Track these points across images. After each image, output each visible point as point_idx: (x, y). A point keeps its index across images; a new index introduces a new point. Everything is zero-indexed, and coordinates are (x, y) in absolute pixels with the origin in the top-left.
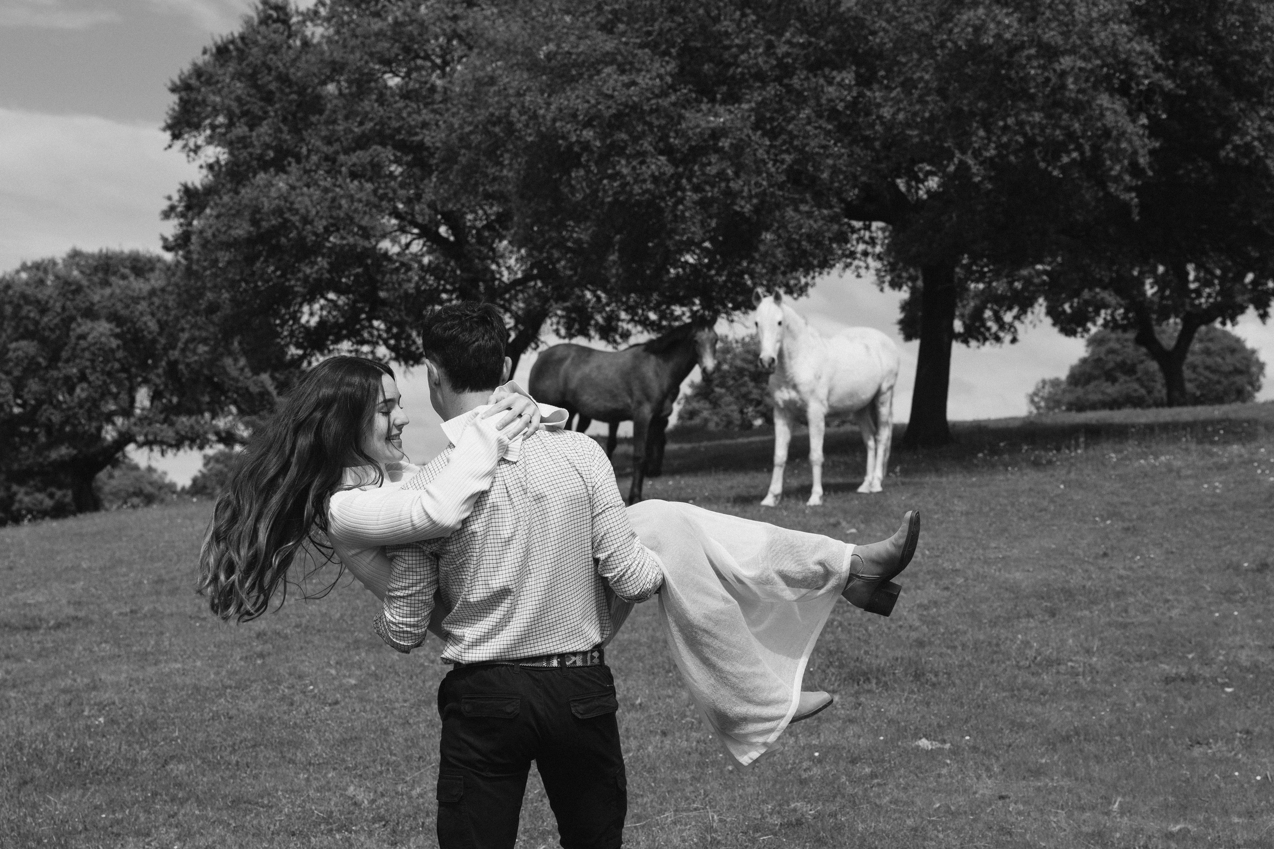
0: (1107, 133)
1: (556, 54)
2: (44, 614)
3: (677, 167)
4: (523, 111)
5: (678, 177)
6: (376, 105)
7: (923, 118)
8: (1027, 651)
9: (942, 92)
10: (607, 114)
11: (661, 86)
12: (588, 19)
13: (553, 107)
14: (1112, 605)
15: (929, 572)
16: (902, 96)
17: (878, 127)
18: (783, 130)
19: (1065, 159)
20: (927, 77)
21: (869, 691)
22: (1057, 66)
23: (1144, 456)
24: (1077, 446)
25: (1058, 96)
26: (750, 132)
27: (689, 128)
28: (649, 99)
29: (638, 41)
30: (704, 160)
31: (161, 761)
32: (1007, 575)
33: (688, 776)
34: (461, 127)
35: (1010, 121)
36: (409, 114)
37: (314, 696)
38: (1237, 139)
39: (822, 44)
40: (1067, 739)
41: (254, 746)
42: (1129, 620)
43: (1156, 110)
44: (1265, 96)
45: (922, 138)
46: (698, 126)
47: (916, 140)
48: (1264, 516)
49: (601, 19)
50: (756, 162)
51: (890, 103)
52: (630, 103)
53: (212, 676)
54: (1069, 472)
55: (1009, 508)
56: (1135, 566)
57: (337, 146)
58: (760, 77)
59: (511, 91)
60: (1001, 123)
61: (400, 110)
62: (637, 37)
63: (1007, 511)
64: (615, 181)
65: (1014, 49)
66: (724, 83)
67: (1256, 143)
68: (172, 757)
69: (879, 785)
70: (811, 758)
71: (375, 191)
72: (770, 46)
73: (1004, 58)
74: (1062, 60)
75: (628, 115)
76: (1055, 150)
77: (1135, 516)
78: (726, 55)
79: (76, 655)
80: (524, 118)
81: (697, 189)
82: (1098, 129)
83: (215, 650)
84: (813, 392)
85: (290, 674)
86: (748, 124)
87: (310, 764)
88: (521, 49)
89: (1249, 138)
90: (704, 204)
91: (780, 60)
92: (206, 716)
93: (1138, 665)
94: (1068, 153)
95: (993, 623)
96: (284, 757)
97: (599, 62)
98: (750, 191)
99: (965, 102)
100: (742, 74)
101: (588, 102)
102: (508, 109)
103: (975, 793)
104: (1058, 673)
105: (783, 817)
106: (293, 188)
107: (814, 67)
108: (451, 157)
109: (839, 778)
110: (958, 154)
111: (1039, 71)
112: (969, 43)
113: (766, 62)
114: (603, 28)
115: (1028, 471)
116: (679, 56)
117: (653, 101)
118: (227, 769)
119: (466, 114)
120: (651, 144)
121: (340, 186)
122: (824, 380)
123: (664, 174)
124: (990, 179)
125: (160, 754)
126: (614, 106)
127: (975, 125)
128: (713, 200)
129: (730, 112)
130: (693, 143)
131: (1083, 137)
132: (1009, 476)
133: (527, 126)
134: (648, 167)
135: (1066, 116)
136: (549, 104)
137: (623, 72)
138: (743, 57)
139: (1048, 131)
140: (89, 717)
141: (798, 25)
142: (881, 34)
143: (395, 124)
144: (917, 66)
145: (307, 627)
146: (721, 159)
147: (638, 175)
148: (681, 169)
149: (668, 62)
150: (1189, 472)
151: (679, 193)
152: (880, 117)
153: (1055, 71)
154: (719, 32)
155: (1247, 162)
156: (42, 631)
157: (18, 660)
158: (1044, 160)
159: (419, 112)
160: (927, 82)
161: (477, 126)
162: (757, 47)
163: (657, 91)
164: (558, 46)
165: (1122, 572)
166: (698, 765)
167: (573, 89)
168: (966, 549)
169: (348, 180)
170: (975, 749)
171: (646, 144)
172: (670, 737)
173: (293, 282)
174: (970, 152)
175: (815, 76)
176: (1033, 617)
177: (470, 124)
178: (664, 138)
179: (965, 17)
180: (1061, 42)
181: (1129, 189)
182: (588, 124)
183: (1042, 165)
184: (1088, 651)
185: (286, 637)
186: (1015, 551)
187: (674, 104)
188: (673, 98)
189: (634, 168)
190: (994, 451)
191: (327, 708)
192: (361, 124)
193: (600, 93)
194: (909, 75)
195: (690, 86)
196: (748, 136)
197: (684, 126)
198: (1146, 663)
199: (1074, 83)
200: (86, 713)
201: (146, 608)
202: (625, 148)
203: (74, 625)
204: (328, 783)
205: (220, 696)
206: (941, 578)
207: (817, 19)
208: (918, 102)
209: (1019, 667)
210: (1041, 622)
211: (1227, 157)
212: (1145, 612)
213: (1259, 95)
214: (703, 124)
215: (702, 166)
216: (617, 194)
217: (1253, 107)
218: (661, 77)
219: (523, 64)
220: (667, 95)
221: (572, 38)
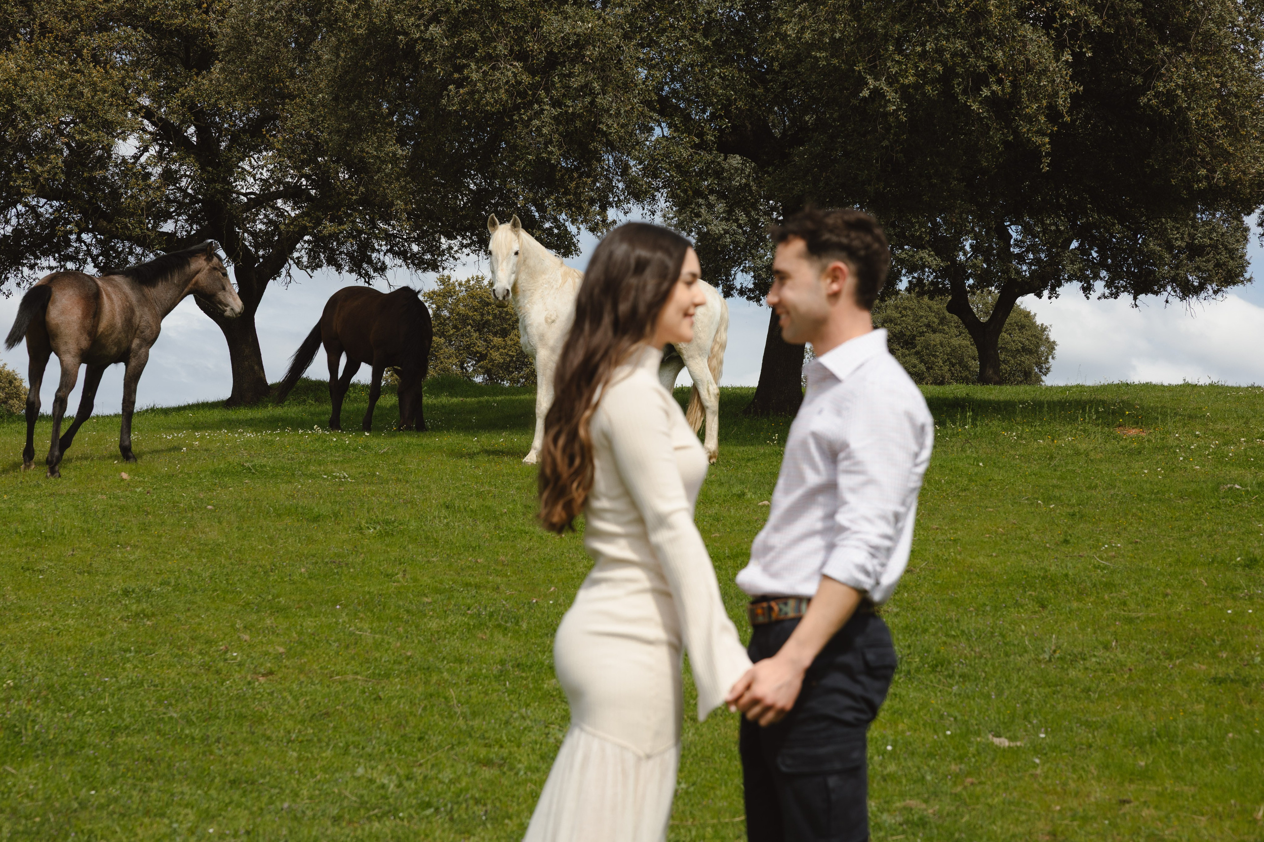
0: (1029, 67)
3: (534, 76)
5: (535, 87)
14: (1106, 597)
16: (809, 12)
19: (986, 93)
27: (549, 32)
30: (566, 70)
32: (971, 560)
35: (929, 47)
38: (1160, 86)
43: (1081, 47)
44: (1191, 40)
45: (829, 62)
46: (561, 30)
47: (823, 63)
51: (794, 20)
60: (919, 49)
64: (463, 87)
67: (1179, 92)
70: (884, 753)
75: (478, 12)
81: (556, 103)
82: (1020, 63)
89: (1172, 86)
94: (989, 85)
99: (880, 23)
103: (1089, 796)
104: (1088, 668)
108: (242, 46)
110: (871, 82)
120: (505, 47)
121: (80, 72)
123: (519, 83)
124: (903, 111)
128: (575, 116)
129: (600, 17)
130: (555, 50)
131: (1004, 71)
133: (356, 16)
134: (502, 73)
139: (969, 61)
147: (491, 81)
148: (538, 79)
151: (536, 106)
152: (784, 37)
155: (1167, 112)
171: (500, 47)
173: (19, 182)
174: (885, 78)
176: (1022, 607)
178: (520, 41)
182: (435, 19)
183: (961, 98)
189: (485, 73)
196: (619, 47)
198: (1178, 662)
202: (476, 50)
208: (826, 20)
209: (1040, 661)
210: (1035, 612)
211: (1147, 105)
212: (1148, 606)
213: (1186, 39)
214: (567, 29)
215: (562, 76)
216: (464, 102)
217: (1178, 52)
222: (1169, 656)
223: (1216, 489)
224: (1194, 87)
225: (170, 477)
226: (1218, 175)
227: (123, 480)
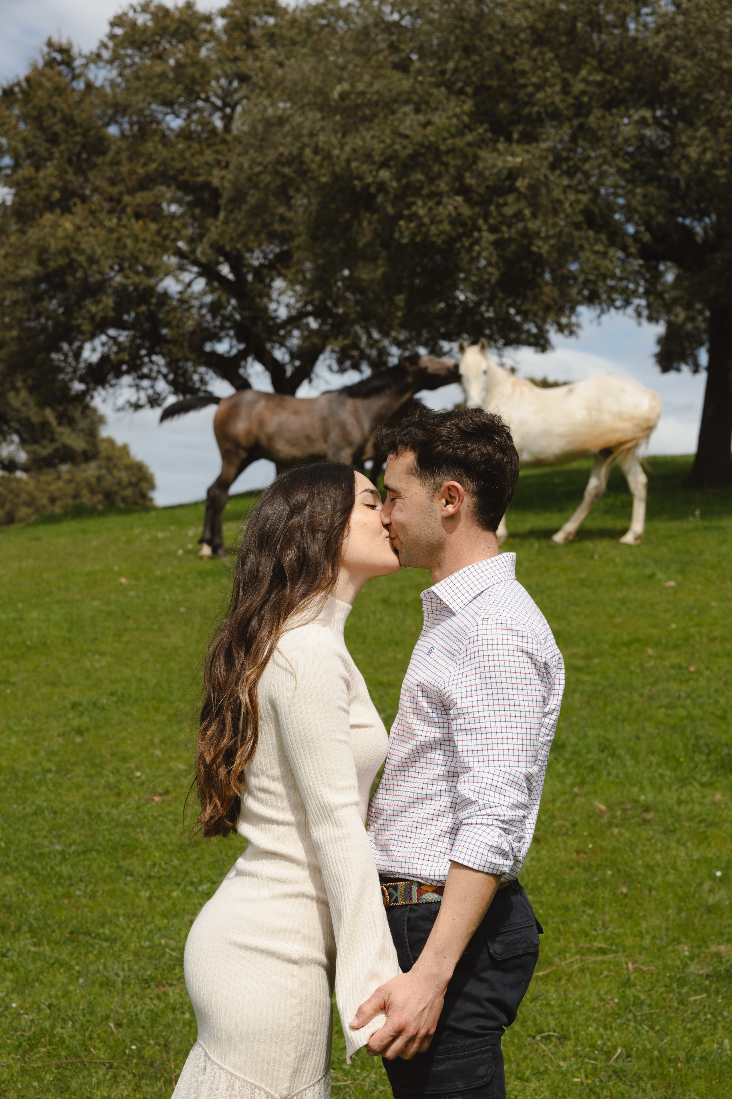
1: (350, 93)
3: (474, 207)
4: (316, 151)
5: (474, 217)
6: (159, 146)
10: (404, 154)
11: (457, 126)
12: (381, 59)
13: (347, 148)
16: (709, 135)
17: (685, 167)
18: (578, 169)
26: (548, 173)
27: (485, 168)
28: (445, 139)
29: (433, 80)
30: (501, 201)
34: (251, 167)
36: (193, 155)
37: (142, 784)
39: (617, 82)
41: (84, 852)
46: (494, 166)
49: (396, 58)
50: (552, 201)
51: (697, 142)
52: (426, 143)
53: (30, 757)
57: (121, 187)
58: (556, 116)
61: (183, 151)
62: (432, 75)
64: (412, 222)
66: (518, 122)
71: (159, 232)
72: (566, 84)
75: (423, 155)
78: (522, 95)
80: (318, 158)
81: (493, 229)
83: (30, 723)
85: (113, 755)
86: (546, 163)
87: (150, 877)
88: (312, 88)
90: (497, 244)
91: (576, 98)
92: (29, 810)
96: (119, 868)
97: (395, 101)
98: (547, 231)
100: (539, 113)
101: (383, 141)
102: (302, 149)
106: (79, 228)
107: (608, 106)
108: (239, 198)
113: (563, 101)
114: (396, 66)
116: (476, 94)
117: (450, 141)
118: (59, 883)
119: (255, 155)
120: (447, 184)
121: (125, 227)
123: (459, 215)
126: (410, 146)
128: (510, 240)
129: (528, 152)
130: (490, 183)
133: (321, 166)
134: (445, 208)
136: (342, 145)
137: (417, 111)
138: (540, 96)
141: (594, 63)
142: (683, 71)
143: (179, 165)
144: (723, 104)
145: (123, 695)
146: (518, 200)
147: (435, 216)
148: (477, 210)
149: (464, 102)
151: (476, 234)
152: (686, 157)
154: (514, 71)
159: (201, 152)
161: (266, 167)
162: (552, 86)
163: (453, 130)
164: (353, 85)
167: (368, 129)
169: (133, 221)
171: (442, 185)
173: (80, 321)
175: (611, 114)
177: (260, 164)
178: (459, 177)
182: (384, 164)
185: (103, 709)
187: (469, 144)
188: (469, 137)
189: (430, 209)
191: (157, 799)
192: (145, 165)
193: (396, 132)
195: (486, 126)
196: (546, 176)
197: (480, 166)
202: (421, 188)
204: (174, 905)
205: (40, 783)
214: (500, 164)
215: (499, 206)
216: (413, 235)
218: (456, 115)
219: (315, 103)
220: (462, 134)
221: (367, 78)
225: (162, 579)
227: (121, 584)
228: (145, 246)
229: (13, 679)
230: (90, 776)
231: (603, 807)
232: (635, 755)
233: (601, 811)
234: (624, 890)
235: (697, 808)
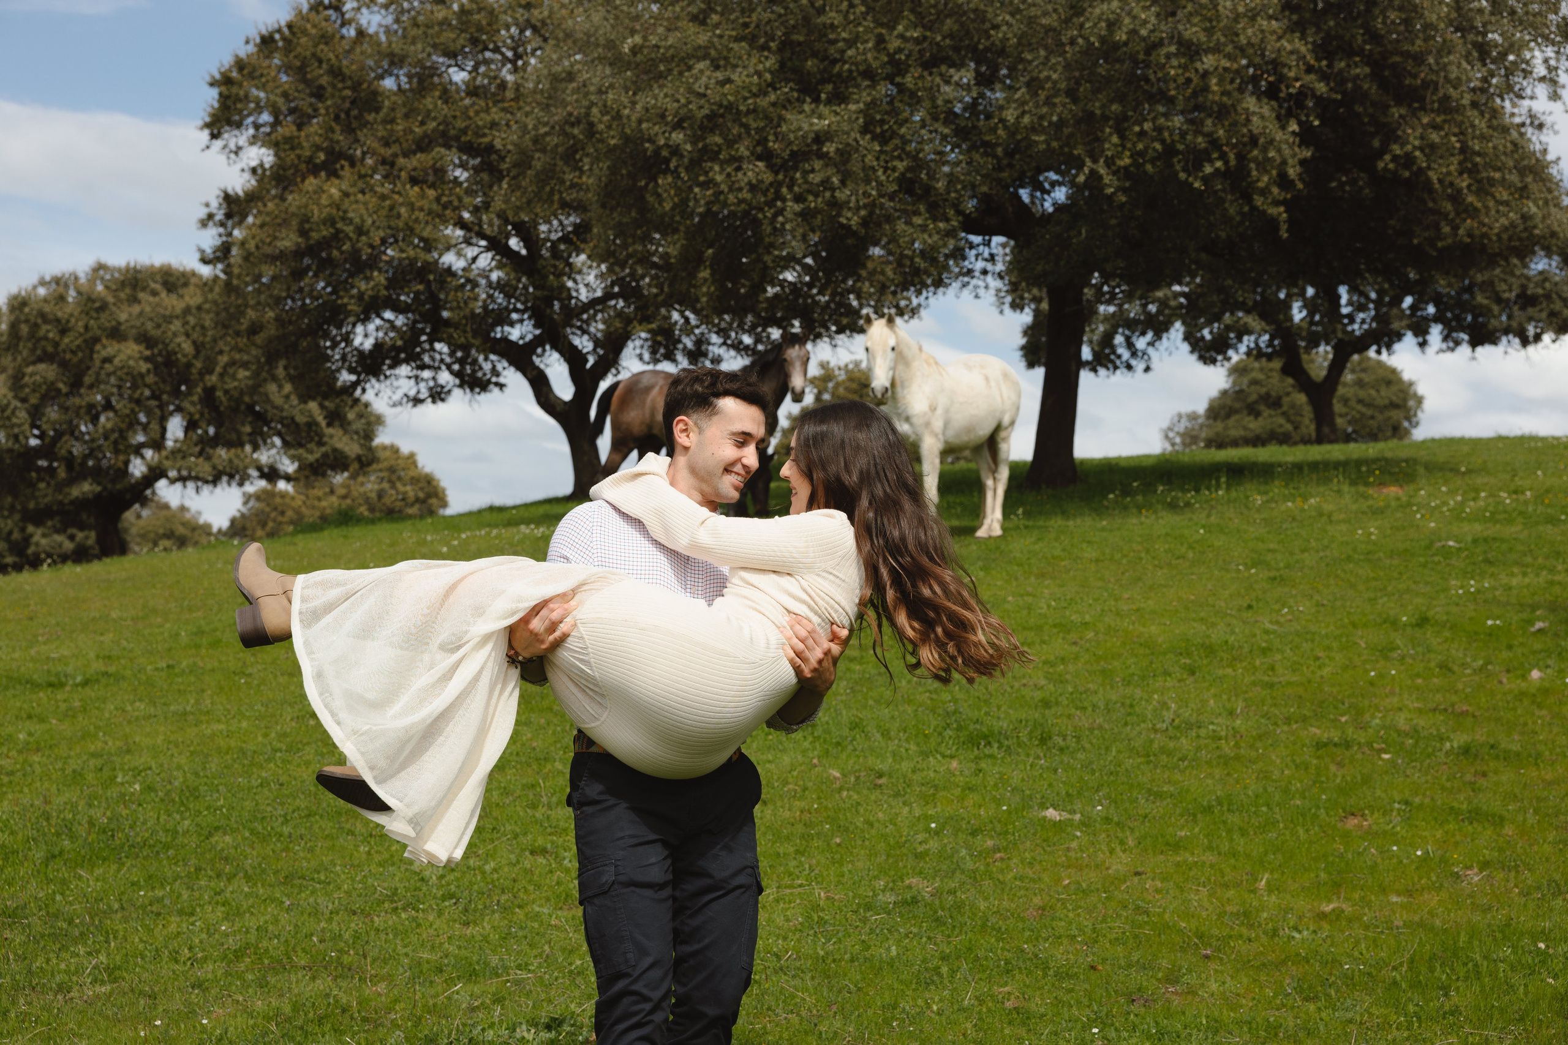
0: (1254, 140)
1: (642, 47)
2: (70, 669)
3: (777, 173)
4: (605, 110)
5: (777, 185)
6: (439, 102)
7: (1050, 123)
8: (1165, 713)
9: (1072, 94)
10: (699, 115)
11: (759, 84)
12: (678, 9)
13: (638, 107)
14: (1258, 663)
15: (1055, 626)
16: (1027, 97)
17: (1000, 132)
18: (894, 134)
19: (1208, 169)
20: (1055, 76)
21: (990, 756)
22: (1198, 65)
23: (1291, 498)
24: (1218, 487)
25: (1201, 99)
26: (858, 136)
27: (790, 131)
28: (745, 99)
30: (807, 167)
31: (205, 832)
32: (1142, 629)
33: (792, 850)
34: (536, 128)
35: (1147, 126)
36: (477, 113)
38: (1397, 149)
39: (939, 38)
40: (1208, 810)
41: (309, 816)
42: (1276, 680)
43: (1307, 116)
44: (1428, 100)
45: (1048, 145)
46: (800, 129)
47: (1044, 146)
48: (1424, 566)
49: (693, 9)
50: (864, 169)
51: (1014, 105)
52: (725, 103)
53: (260, 739)
54: (1209, 516)
55: (1143, 555)
56: (1282, 620)
57: (395, 148)
58: (869, 74)
59: (592, 89)
60: (1137, 129)
61: (467, 108)
62: (733, 29)
63: (1141, 559)
64: (708, 189)
65: (1153, 47)
66: (829, 81)
67: (1417, 153)
68: (217, 829)
69: (1002, 859)
70: (928, 830)
71: (438, 199)
72: (880, 40)
73: (1141, 56)
74: (1205, 60)
75: (722, 116)
76: (1198, 158)
77: (1282, 565)
78: (832, 50)
79: (107, 715)
81: (799, 199)
82: (1243, 136)
83: (263, 709)
84: (927, 424)
86: (856, 127)
88: (602, 41)
89: (1409, 147)
90: (806, 215)
91: (891, 56)
92: (255, 783)
93: (1285, 728)
94: (1211, 161)
95: (1127, 682)
96: (341, 828)
97: (689, 56)
98: (857, 201)
99: (1097, 104)
100: (850, 71)
101: (678, 101)
102: (589, 108)
103: (1108, 869)
104: (1198, 737)
105: (898, 895)
106: (346, 195)
107: (930, 64)
108: (524, 163)
109: (957, 852)
110: (1089, 163)
111: (1180, 71)
112: (1103, 40)
113: (876, 58)
114: (694, 18)
115: (1164, 513)
116: (780, 50)
117: (750, 101)
118: (278, 840)
119: (541, 114)
120: (748, 148)
121: (399, 193)
122: (939, 411)
123: (762, 181)
124: (1124, 190)
125: (204, 824)
126: (707, 106)
127: (1108, 130)
128: (817, 211)
129: (836, 113)
130: (795, 148)
131: (1227, 145)
132: (1143, 519)
133: (609, 127)
134: (745, 174)
135: (1209, 122)
136: (634, 103)
137: (717, 68)
138: (850, 53)
139: (1189, 137)
140: (122, 784)
141: (912, 17)
142: (1004, 28)
143: (460, 124)
144: (1044, 64)
146: (827, 165)
147: (734, 183)
148: (780, 177)
149: (767, 58)
150: (1342, 516)
151: (779, 203)
152: (1003, 121)
153: (1197, 70)
154: (824, 24)
155: (1407, 174)
156: (68, 688)
157: (42, 720)
158: (1184, 170)
159: (487, 110)
160: (1055, 83)
161: (553, 127)
162: (866, 41)
163: (754, 90)
164: (645, 38)
165: (1268, 626)
166: (802, 837)
167: (661, 87)
168: (1096, 600)
169: (408, 186)
170: (1107, 820)
171: (742, 149)
172: (770, 807)
173: (346, 300)
174: (1102, 160)
175: (931, 74)
176: (1170, 675)
177: (546, 124)
178: (762, 142)
179: (1098, 11)
180: (1203, 38)
181: (1276, 203)
182: (678, 126)
183: (1182, 176)
184: (1231, 713)
186: (1150, 602)
187: (774, 104)
188: (773, 97)
189: (729, 175)
190: (1126, 492)
192: (422, 123)
193: (690, 90)
194: (1035, 74)
195: (791, 84)
196: (856, 140)
197: (784, 128)
198: (1294, 726)
199: (1218, 84)
200: (119, 780)
201: (184, 664)
202: (719, 152)
203: (104, 681)
204: (392, 856)
205: (268, 760)
206: (1069, 632)
207: (933, 11)
208: (1045, 104)
209: (1156, 731)
210: (1180, 681)
211: (1385, 169)
212: (1294, 671)
213: (1422, 100)
214: (806, 127)
215: (804, 173)
217: (1414, 113)
218: (759, 74)
219: (605, 58)
220: (765, 94)
221: (660, 30)
222: (1288, 720)
223: (1429, 546)
224: (1433, 146)
226: (1461, 232)
228: (421, 215)
229: (249, 670)
230: (322, 755)
231: (838, 775)
232: (886, 734)
233: (835, 778)
234: (838, 840)
235: (932, 775)
